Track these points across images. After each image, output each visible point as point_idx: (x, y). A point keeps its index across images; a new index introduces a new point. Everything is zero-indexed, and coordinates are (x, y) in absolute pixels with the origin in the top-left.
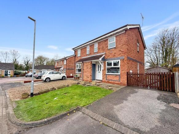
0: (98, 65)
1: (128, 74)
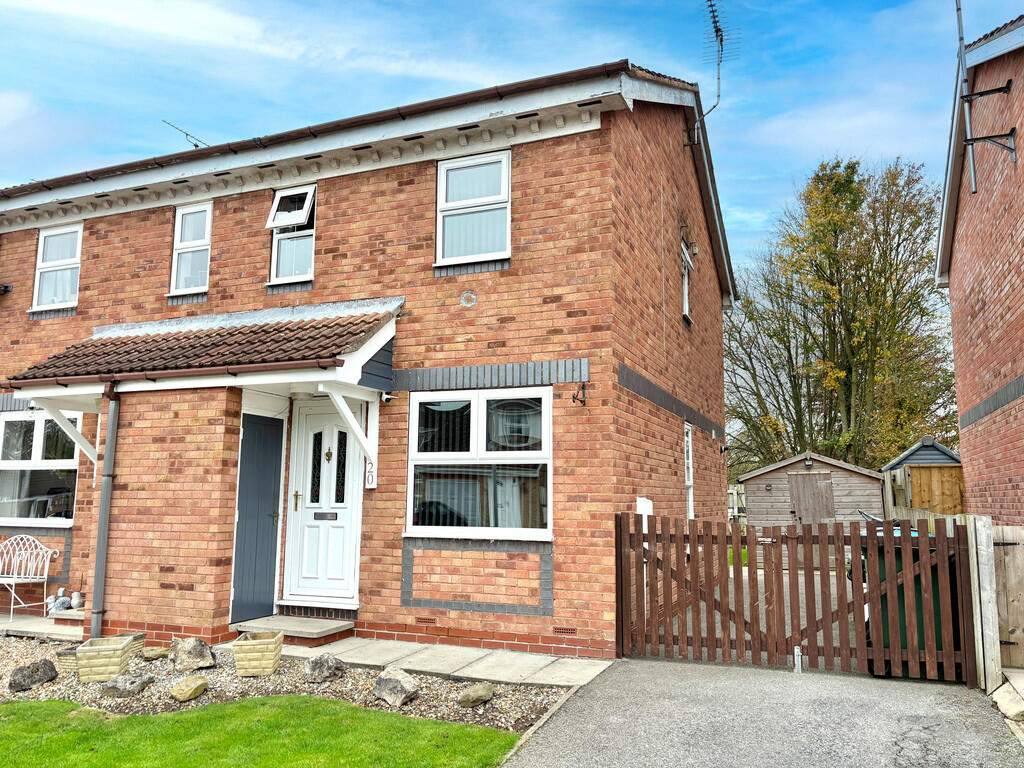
0: (318, 439)
1: (625, 532)
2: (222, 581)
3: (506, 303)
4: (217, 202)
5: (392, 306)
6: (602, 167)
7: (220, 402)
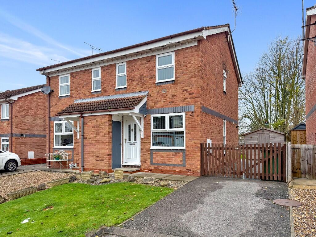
0: (130, 126)
1: (203, 148)
2: (110, 159)
3: (174, 92)
4: (102, 67)
5: (146, 93)
6: (198, 55)
7: (107, 118)
